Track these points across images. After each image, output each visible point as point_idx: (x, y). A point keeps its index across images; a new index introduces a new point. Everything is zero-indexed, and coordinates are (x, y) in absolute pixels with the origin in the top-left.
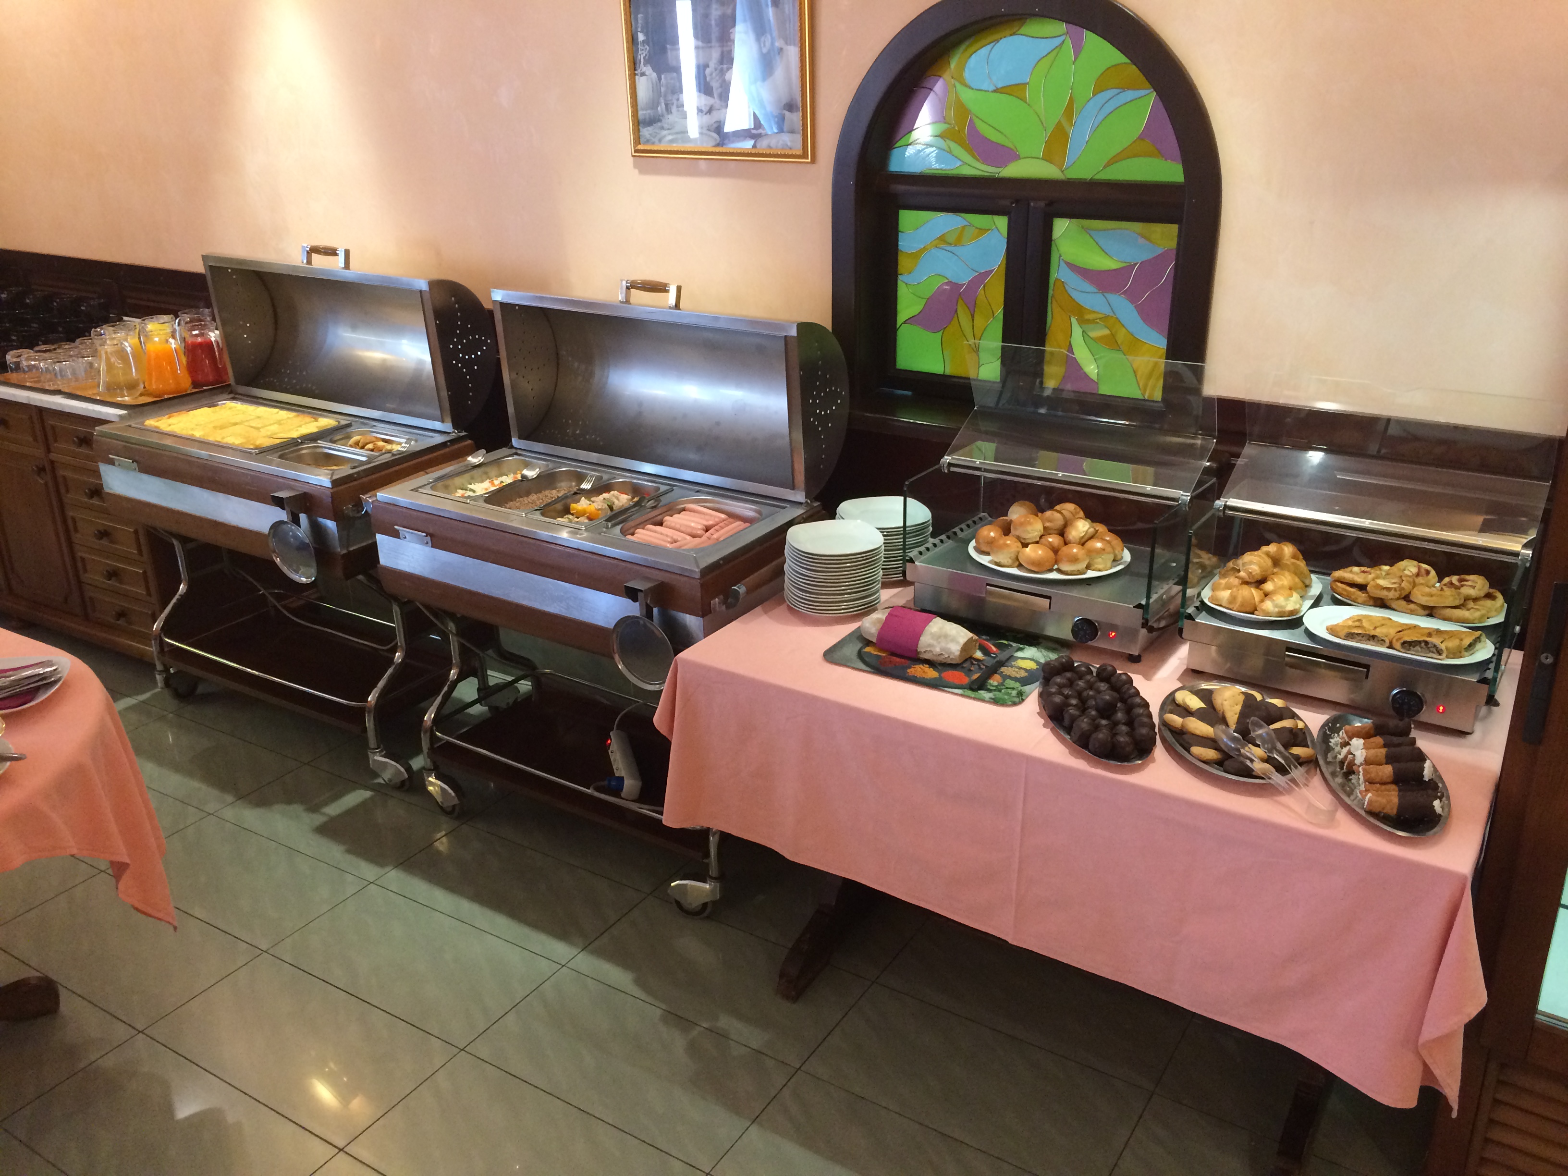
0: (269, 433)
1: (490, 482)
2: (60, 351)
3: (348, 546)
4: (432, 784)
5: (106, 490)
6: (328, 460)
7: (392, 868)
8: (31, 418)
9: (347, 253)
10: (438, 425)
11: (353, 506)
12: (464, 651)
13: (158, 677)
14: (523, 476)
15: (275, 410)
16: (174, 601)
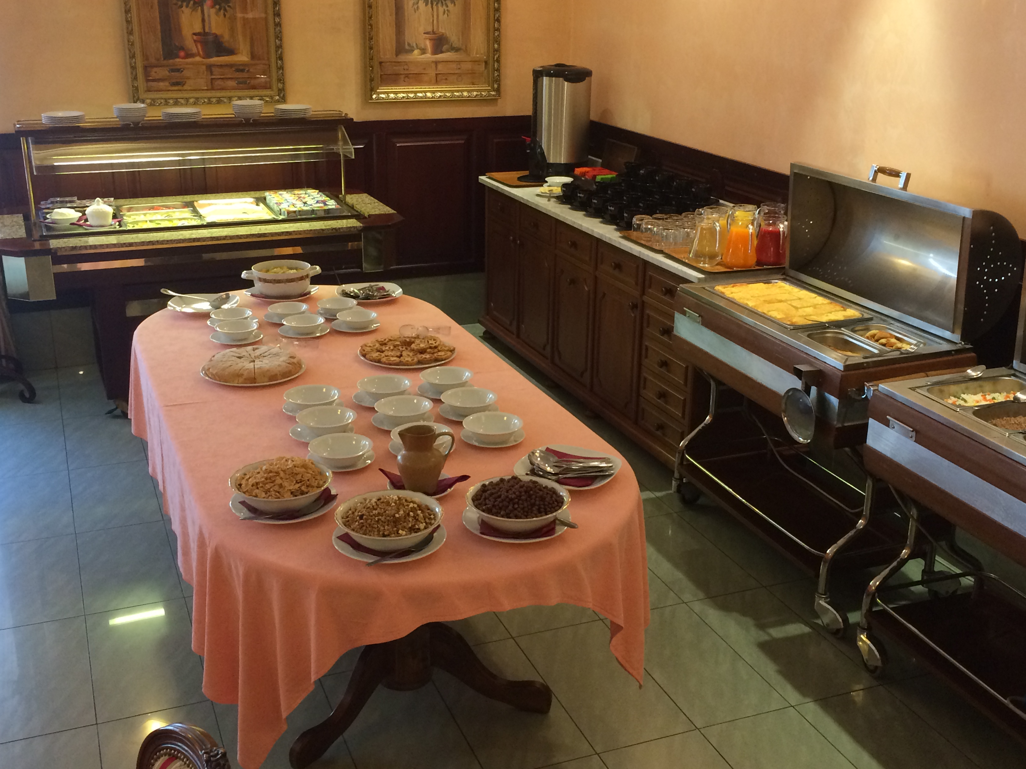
0: (805, 314)
1: (982, 396)
2: (670, 221)
3: (844, 422)
4: (862, 640)
5: (675, 332)
6: (845, 345)
7: (812, 700)
8: (638, 266)
9: (908, 176)
10: (947, 334)
11: (857, 390)
12: (919, 536)
13: (673, 482)
14: (1016, 399)
15: (814, 295)
16: (700, 427)
